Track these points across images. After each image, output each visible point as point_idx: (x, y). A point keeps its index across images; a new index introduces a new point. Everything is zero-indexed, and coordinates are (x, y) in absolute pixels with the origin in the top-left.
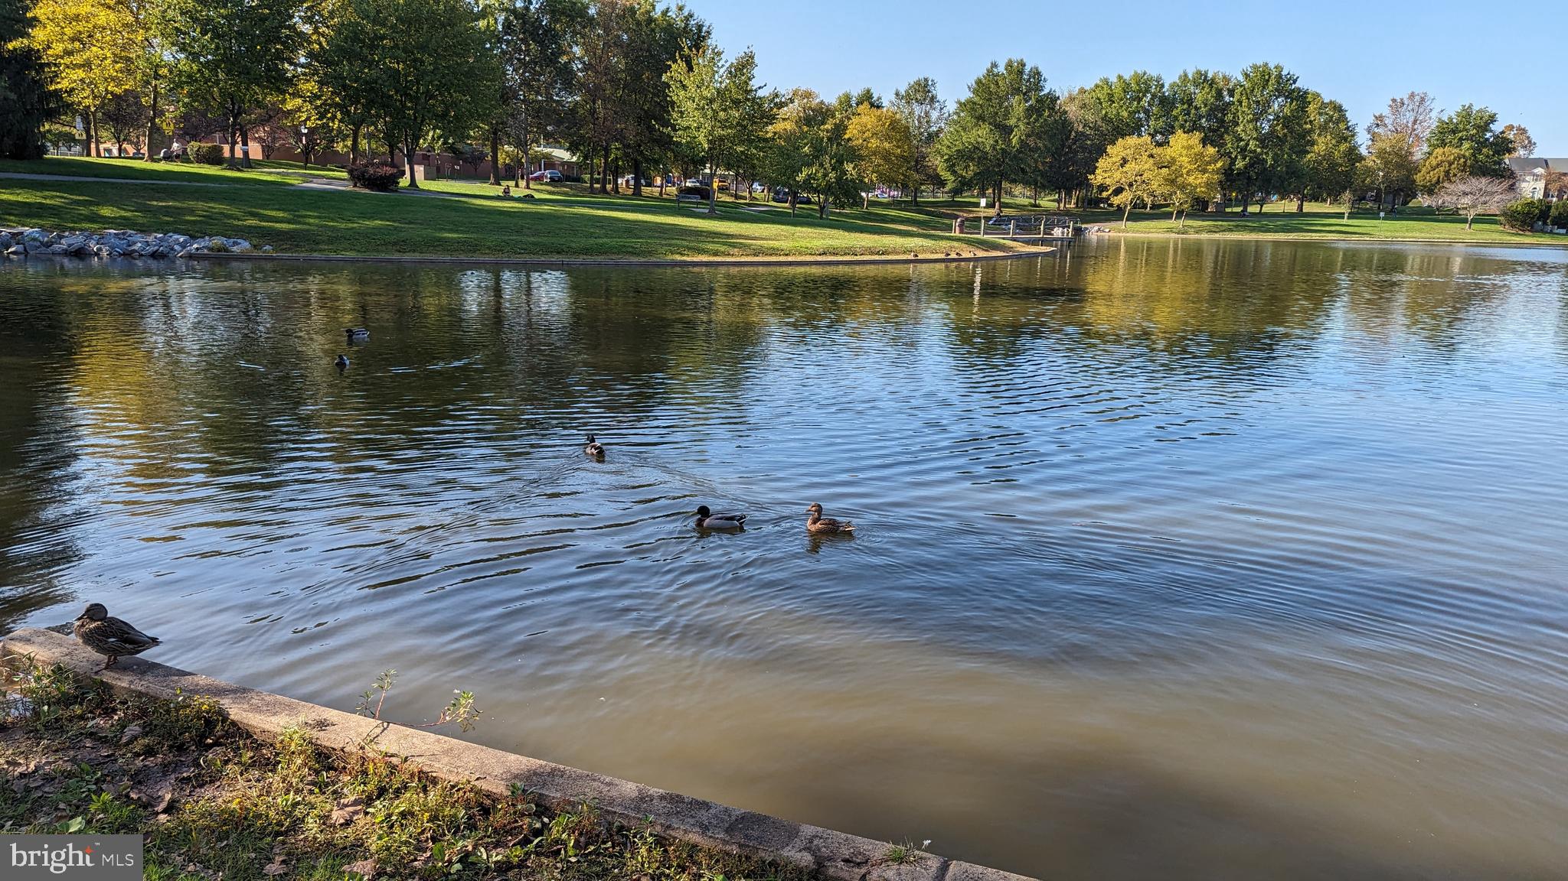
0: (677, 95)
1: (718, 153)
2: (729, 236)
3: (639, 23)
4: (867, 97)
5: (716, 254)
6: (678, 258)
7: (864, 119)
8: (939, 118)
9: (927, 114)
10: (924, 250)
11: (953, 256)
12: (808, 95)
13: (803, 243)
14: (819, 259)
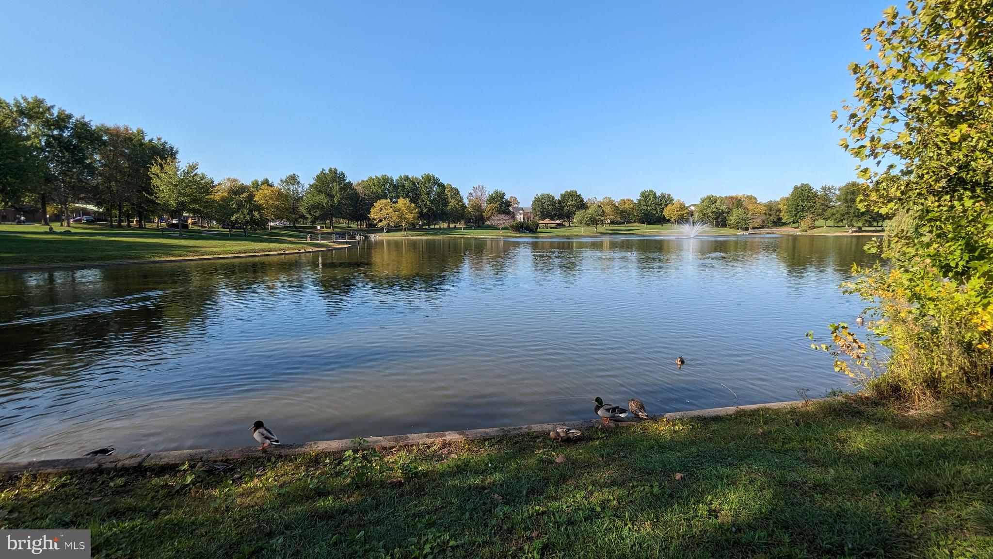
0: (155, 182)
1: (182, 206)
2: (188, 247)
3: (134, 146)
4: (266, 182)
5: (180, 256)
6: (157, 259)
7: (265, 192)
8: (302, 191)
9: (296, 189)
10: (289, 249)
11: (302, 251)
12: (235, 181)
13: (229, 248)
14: (237, 255)
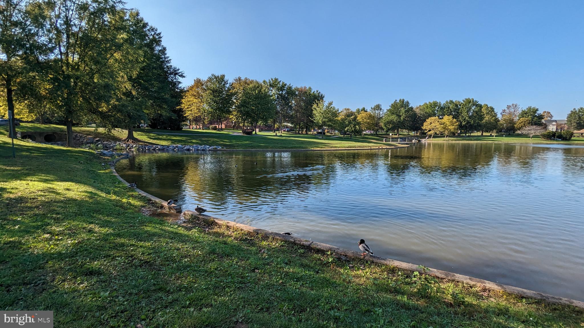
0: (314, 112)
1: (324, 123)
2: (325, 144)
3: (307, 95)
4: (364, 109)
5: (322, 148)
6: (313, 149)
7: (363, 115)
8: (382, 114)
9: (379, 113)
10: (373, 146)
11: (381, 148)
12: (348, 109)
13: (343, 145)
14: (347, 149)
